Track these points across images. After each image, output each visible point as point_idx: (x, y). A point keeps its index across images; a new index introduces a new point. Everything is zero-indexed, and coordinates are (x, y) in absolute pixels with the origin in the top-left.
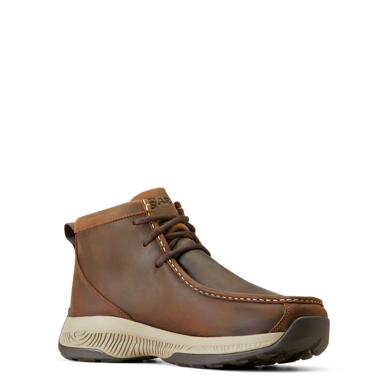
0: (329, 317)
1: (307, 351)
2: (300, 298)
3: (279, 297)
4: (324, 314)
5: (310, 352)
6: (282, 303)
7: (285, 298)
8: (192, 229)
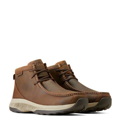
0: (111, 98)
1: (105, 108)
2: (103, 93)
3: (97, 92)
4: (110, 97)
5: (106, 108)
6: (98, 94)
7: (99, 92)
8: (73, 73)
